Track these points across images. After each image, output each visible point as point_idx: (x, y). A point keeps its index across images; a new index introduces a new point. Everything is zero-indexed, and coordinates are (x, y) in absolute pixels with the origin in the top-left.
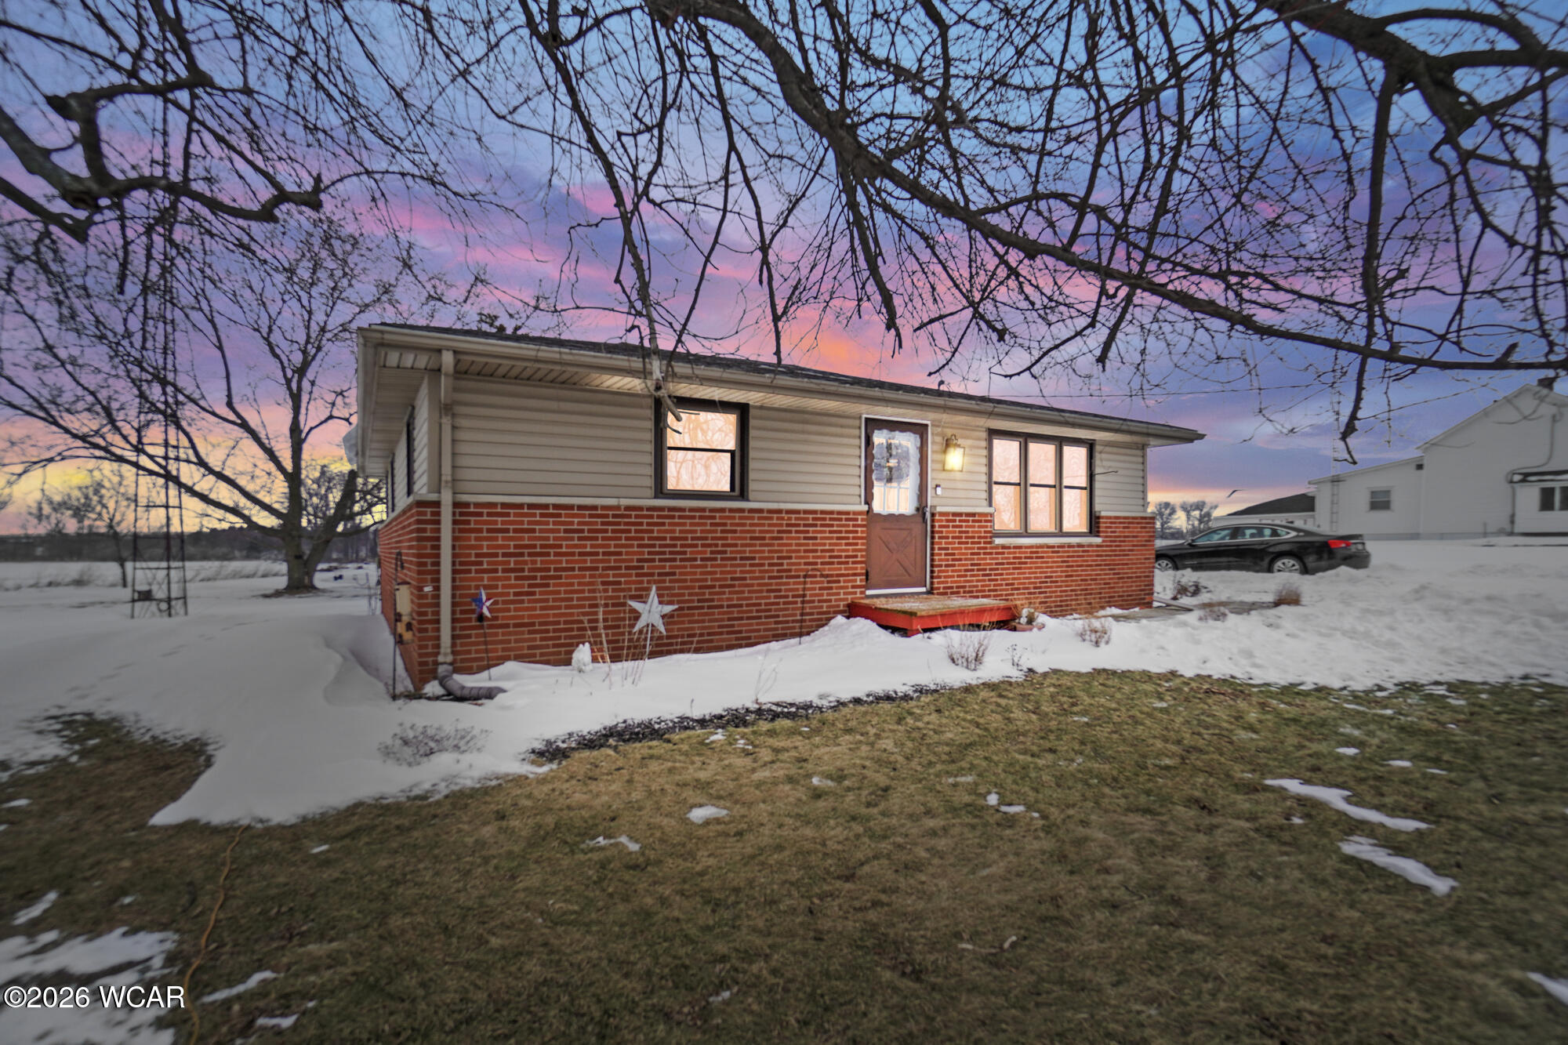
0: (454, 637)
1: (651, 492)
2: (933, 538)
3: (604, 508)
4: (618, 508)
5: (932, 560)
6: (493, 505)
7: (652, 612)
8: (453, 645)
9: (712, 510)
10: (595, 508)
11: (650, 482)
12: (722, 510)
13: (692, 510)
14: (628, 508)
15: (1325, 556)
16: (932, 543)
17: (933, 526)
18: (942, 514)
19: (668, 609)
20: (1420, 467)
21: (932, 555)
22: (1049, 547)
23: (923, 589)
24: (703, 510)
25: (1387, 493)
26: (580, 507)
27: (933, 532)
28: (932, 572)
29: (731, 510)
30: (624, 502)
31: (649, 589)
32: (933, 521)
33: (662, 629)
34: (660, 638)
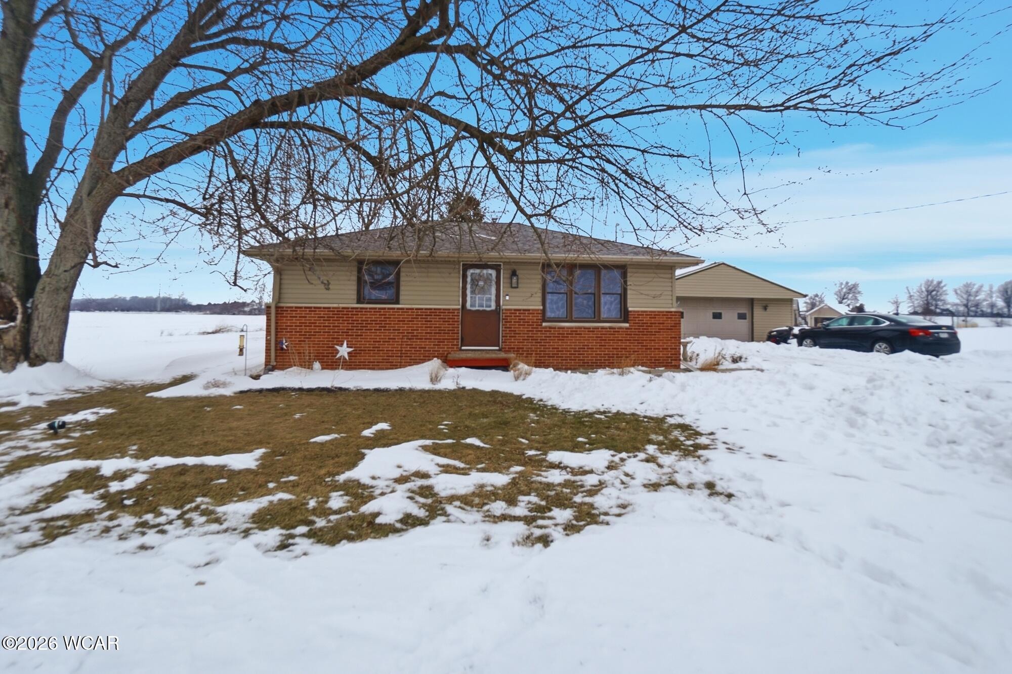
0: (276, 356)
1: (355, 301)
3: (333, 308)
4: (339, 308)
6: (292, 307)
7: (344, 351)
8: (276, 359)
9: (380, 309)
10: (329, 308)
11: (355, 297)
12: (385, 309)
13: (370, 308)
14: (343, 308)
18: (508, 310)
19: (350, 350)
23: (497, 348)
24: (375, 308)
26: (324, 308)
29: (389, 309)
30: (341, 305)
31: (343, 341)
33: (347, 358)
34: (346, 362)
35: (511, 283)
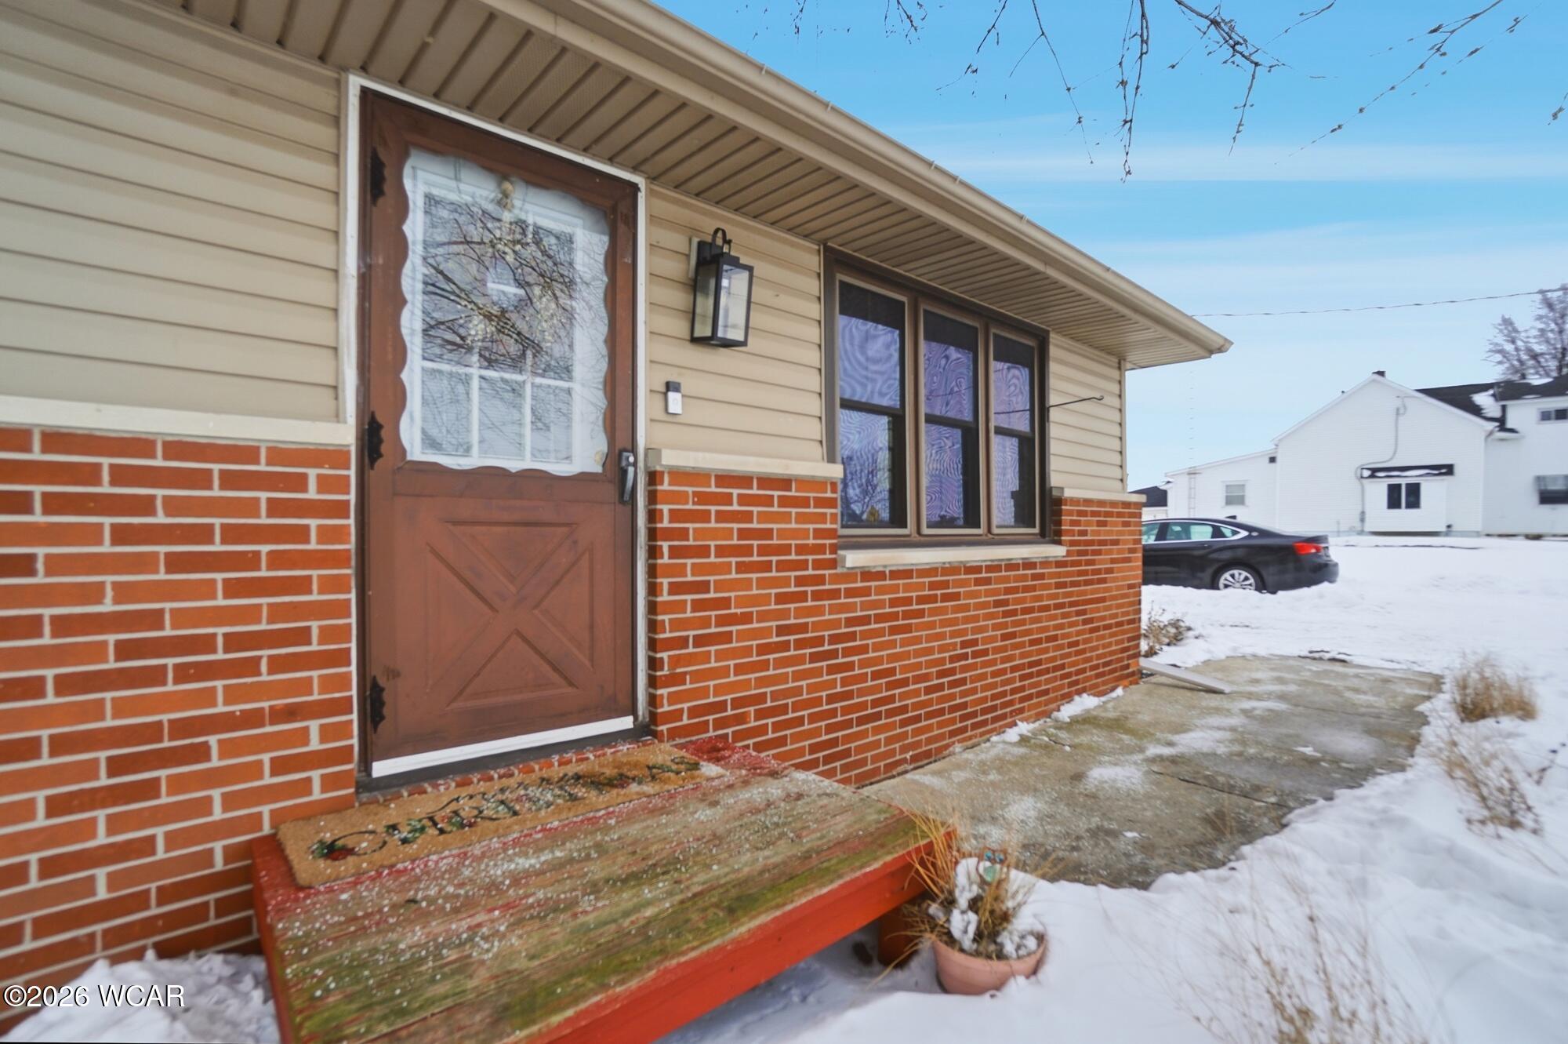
2: (653, 552)
5: (653, 626)
15: (1291, 566)
16: (652, 571)
17: (653, 516)
18: (681, 475)
20: (1273, 460)
21: (652, 608)
22: (970, 570)
23: (626, 723)
25: (1242, 487)
27: (652, 534)
28: (653, 664)
32: (652, 497)
35: (689, 312)
